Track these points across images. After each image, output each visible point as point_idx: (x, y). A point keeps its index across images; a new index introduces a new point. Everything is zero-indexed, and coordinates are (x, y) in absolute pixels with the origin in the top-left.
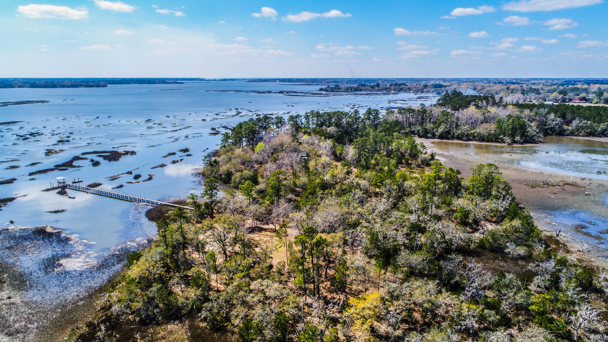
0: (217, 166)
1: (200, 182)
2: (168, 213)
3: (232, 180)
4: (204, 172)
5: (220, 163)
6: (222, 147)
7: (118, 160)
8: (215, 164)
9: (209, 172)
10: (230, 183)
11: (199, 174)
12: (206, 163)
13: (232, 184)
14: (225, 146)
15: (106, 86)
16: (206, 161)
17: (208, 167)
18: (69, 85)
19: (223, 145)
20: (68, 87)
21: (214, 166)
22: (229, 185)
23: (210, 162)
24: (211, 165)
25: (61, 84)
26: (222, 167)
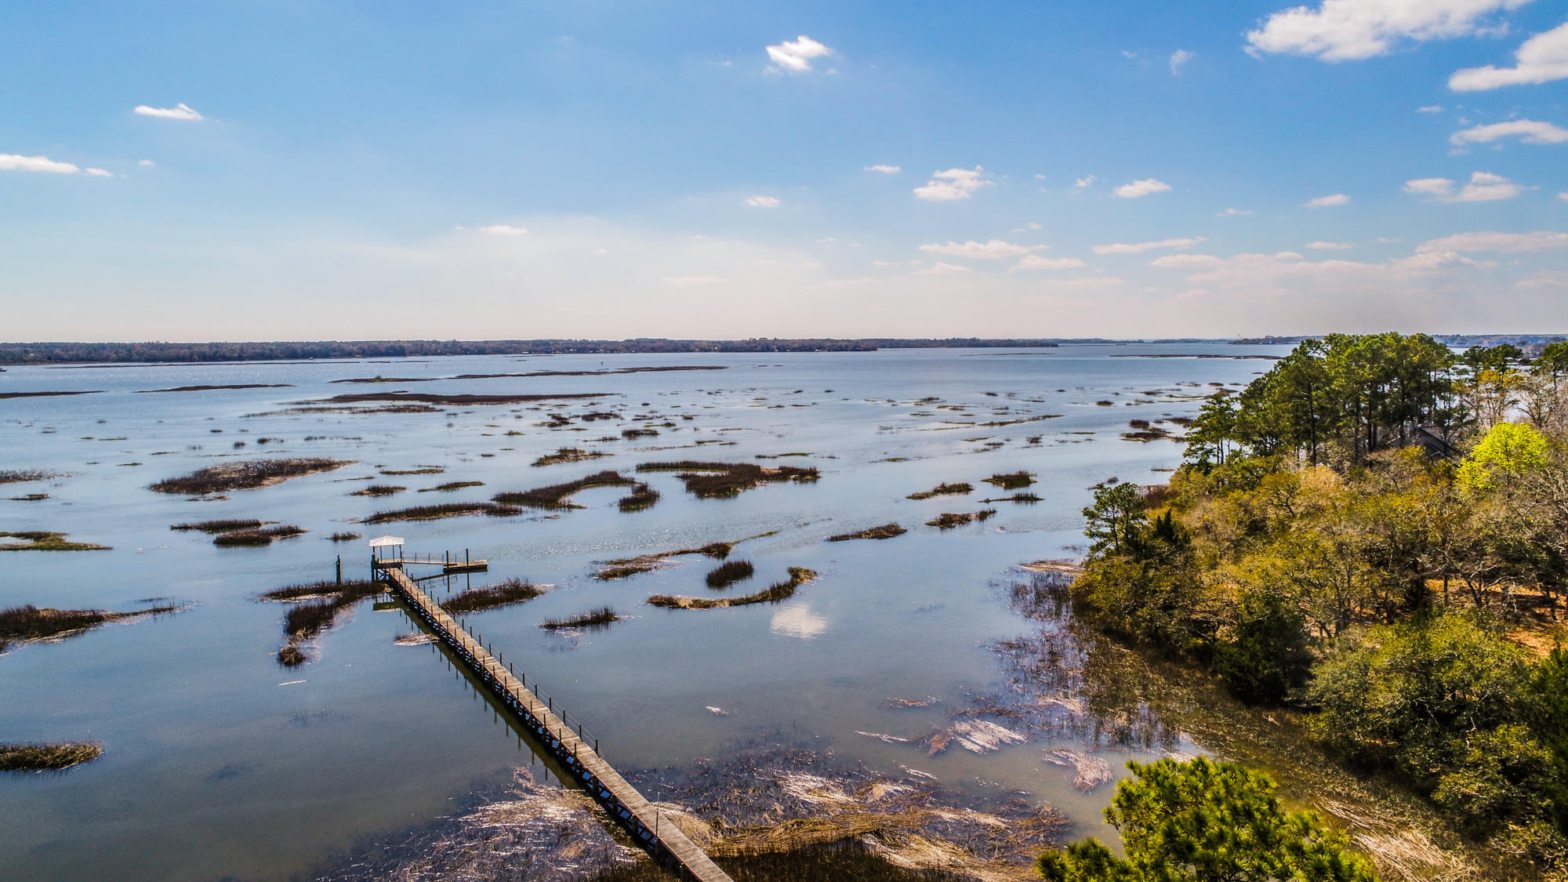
0: (1178, 558)
1: (1054, 656)
4: (1089, 588)
5: (1195, 541)
6: (1191, 466)
7: (735, 493)
8: (1166, 547)
9: (1122, 593)
10: (1298, 708)
11: (1058, 594)
12: (1102, 535)
13: (1317, 727)
14: (1205, 467)
15: (876, 350)
16: (1107, 520)
17: (1116, 560)
18: (796, 346)
19: (1195, 461)
20: (793, 350)
21: (1155, 560)
22: (1279, 718)
23: (1130, 530)
24: (1135, 546)
25: (780, 344)
26: (1213, 566)
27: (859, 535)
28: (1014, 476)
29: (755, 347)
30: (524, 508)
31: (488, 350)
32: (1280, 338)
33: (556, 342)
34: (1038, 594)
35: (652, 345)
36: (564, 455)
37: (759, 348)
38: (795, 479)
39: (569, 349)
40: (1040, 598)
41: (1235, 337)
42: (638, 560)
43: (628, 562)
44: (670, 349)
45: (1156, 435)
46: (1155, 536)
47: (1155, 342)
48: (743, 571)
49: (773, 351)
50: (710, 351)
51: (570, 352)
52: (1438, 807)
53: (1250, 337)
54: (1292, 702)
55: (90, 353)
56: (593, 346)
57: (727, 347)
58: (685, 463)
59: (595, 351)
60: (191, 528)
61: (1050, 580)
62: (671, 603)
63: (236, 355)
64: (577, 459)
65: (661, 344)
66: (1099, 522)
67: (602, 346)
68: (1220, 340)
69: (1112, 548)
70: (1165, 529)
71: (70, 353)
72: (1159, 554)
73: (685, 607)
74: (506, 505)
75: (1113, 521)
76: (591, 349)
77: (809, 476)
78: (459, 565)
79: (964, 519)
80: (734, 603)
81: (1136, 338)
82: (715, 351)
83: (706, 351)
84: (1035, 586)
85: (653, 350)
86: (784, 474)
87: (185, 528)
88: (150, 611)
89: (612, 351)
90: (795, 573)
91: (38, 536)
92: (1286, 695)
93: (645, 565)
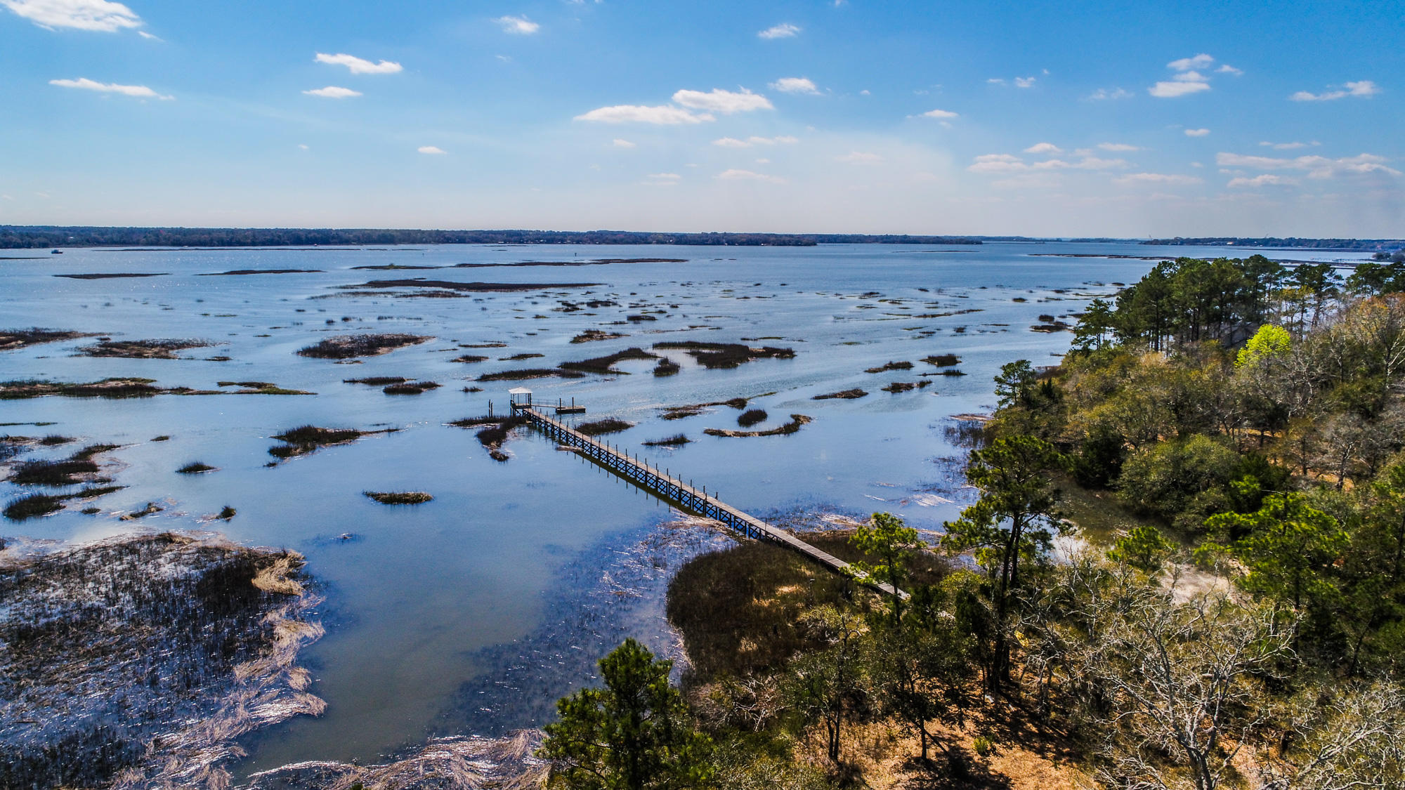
0: (1054, 408)
2: (771, 593)
3: (1125, 476)
4: (996, 427)
5: (1065, 398)
6: (1076, 351)
7: (735, 366)
8: (1047, 402)
9: (1018, 430)
10: (1113, 489)
11: (975, 433)
12: (1007, 394)
13: (1121, 496)
14: (1086, 352)
15: (815, 245)
16: (1010, 384)
17: (1014, 410)
18: (744, 240)
19: (1079, 347)
20: (741, 244)
21: (1039, 410)
22: (1102, 495)
23: (1024, 392)
24: (1027, 401)
25: (730, 238)
26: (1074, 412)
27: (835, 396)
28: (945, 357)
29: (707, 241)
30: (586, 374)
31: (467, 240)
32: (1188, 239)
33: (527, 233)
34: (962, 433)
35: (614, 237)
36: (590, 335)
37: (710, 241)
38: (777, 357)
39: (539, 239)
40: (963, 435)
41: (1146, 237)
42: (686, 408)
43: (679, 409)
44: (629, 241)
45: (1060, 327)
46: (1041, 394)
47: (1073, 241)
48: (760, 416)
49: (723, 244)
50: (666, 243)
51: (541, 243)
52: (1174, 529)
53: (1160, 238)
54: (1111, 486)
55: (122, 237)
56: (560, 237)
57: (681, 240)
58: (689, 342)
59: (563, 242)
60: (357, 382)
61: (970, 425)
62: (721, 434)
63: (249, 241)
64: (602, 338)
65: (622, 236)
66: (1004, 386)
67: (569, 237)
68: (1132, 240)
69: (1013, 404)
70: (1048, 391)
71: (106, 237)
72: (1043, 406)
73: (730, 436)
74: (570, 370)
75: (1014, 385)
76: (559, 240)
77: (787, 354)
78: (567, 408)
79: (909, 387)
80: (761, 434)
81: (1055, 236)
82: (670, 243)
83: (662, 243)
84: (960, 428)
85: (615, 242)
86: (768, 353)
87: (353, 382)
88: (385, 431)
89: (578, 242)
90: (796, 418)
91: (259, 385)
92: (1108, 482)
93: (692, 411)
